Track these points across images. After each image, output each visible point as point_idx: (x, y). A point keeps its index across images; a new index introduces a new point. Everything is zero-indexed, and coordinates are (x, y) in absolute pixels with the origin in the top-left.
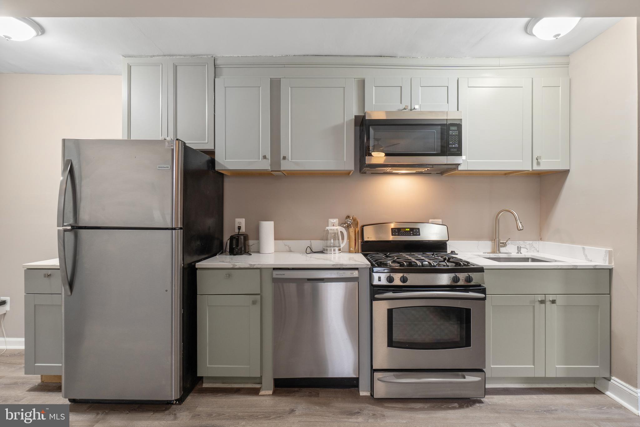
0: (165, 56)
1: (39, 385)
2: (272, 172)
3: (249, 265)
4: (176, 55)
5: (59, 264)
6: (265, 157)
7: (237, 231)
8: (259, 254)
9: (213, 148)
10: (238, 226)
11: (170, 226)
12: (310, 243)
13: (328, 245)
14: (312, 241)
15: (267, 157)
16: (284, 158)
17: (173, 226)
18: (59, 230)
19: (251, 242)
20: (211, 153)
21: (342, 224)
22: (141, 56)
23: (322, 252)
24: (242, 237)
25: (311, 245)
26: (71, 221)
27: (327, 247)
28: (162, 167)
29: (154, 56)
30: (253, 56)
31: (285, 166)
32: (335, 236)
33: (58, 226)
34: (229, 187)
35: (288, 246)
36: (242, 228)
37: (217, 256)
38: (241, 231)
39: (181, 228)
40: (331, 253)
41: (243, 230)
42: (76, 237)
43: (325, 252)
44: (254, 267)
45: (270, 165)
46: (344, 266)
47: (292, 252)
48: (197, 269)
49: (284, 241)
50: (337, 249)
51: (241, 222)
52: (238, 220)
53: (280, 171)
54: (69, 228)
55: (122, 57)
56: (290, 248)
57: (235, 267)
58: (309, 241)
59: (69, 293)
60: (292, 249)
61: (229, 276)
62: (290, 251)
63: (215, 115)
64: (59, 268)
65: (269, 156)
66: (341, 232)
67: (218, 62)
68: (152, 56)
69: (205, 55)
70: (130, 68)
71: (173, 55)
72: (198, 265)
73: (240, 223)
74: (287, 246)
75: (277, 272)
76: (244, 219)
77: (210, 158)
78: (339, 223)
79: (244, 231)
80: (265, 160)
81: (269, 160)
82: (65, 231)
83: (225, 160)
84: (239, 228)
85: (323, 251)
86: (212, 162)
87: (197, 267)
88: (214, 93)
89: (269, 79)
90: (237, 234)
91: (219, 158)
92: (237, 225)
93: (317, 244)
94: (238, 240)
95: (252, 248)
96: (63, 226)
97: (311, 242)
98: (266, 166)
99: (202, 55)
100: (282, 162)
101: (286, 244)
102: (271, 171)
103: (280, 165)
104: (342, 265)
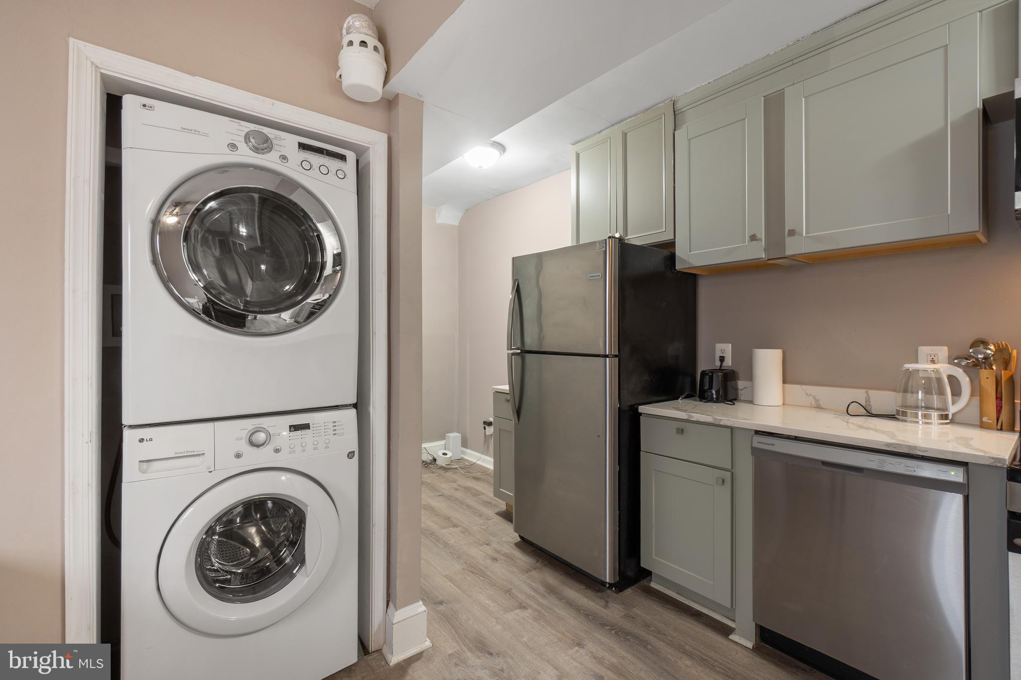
0: (613, 125)
1: (504, 511)
2: (769, 262)
3: (712, 420)
4: (626, 119)
5: (508, 389)
6: (753, 238)
7: (718, 363)
8: (752, 405)
9: (673, 238)
10: (720, 357)
11: (602, 353)
12: (866, 395)
13: (909, 404)
14: (870, 392)
15: (758, 236)
16: (792, 233)
17: (606, 352)
18: (508, 353)
19: (741, 384)
20: (670, 245)
21: (956, 359)
22: (588, 137)
23: (891, 417)
24: (720, 374)
25: (868, 400)
26: (519, 345)
27: (906, 407)
28: (593, 277)
29: (601, 131)
30: (733, 71)
31: (794, 247)
32: (933, 386)
33: (508, 350)
34: (705, 293)
35: (814, 397)
36: (726, 359)
37: (680, 401)
38: (725, 364)
39: (616, 356)
40: (918, 422)
41: (728, 363)
42: (523, 360)
43: (900, 417)
44: (721, 423)
45: (765, 250)
46: (920, 451)
47: (822, 408)
48: (641, 414)
49: (804, 387)
50: (935, 414)
51: (726, 349)
52: (719, 347)
53: (785, 258)
54: (519, 351)
55: (571, 146)
56: (817, 401)
57: (691, 419)
58: (864, 391)
59: (517, 423)
60: (822, 403)
61: (681, 431)
62: (819, 407)
63: (674, 187)
64: (508, 392)
65: (762, 235)
66: (951, 378)
67: (679, 105)
68: (600, 132)
69: (660, 103)
70: (578, 155)
71: (622, 121)
72: (642, 409)
73: (722, 351)
74: (811, 397)
75: (761, 438)
76: (730, 345)
77: (669, 254)
78: (949, 357)
79: (730, 364)
80: (755, 242)
81: (762, 241)
82: (513, 354)
83: (690, 252)
84: (722, 359)
85: (896, 416)
86: (672, 258)
87: (640, 411)
88: (673, 155)
89: (763, 98)
90: (718, 368)
91: (680, 251)
92: (718, 354)
93: (884, 400)
94: (711, 378)
95: (742, 395)
96: (512, 349)
97: (867, 393)
98: (757, 252)
99: (657, 104)
100: (789, 240)
101: (808, 393)
102: (768, 260)
103: (783, 247)
104: (915, 448)
